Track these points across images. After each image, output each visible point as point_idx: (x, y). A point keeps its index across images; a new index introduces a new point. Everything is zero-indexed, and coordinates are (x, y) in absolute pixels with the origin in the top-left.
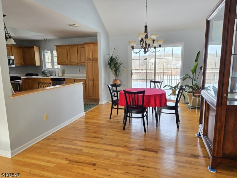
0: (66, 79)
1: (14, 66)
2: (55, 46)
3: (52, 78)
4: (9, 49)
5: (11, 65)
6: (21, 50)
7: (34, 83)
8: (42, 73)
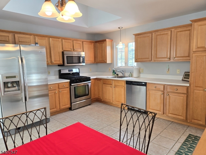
0: (149, 83)
1: (84, 64)
2: (134, 35)
3: (126, 81)
4: (80, 44)
5: (81, 63)
6: (93, 45)
7: (104, 85)
8: (113, 72)
